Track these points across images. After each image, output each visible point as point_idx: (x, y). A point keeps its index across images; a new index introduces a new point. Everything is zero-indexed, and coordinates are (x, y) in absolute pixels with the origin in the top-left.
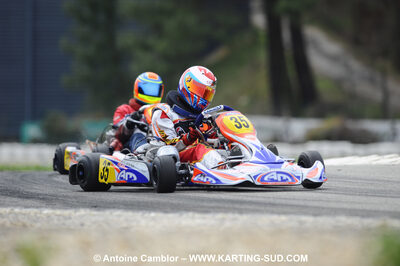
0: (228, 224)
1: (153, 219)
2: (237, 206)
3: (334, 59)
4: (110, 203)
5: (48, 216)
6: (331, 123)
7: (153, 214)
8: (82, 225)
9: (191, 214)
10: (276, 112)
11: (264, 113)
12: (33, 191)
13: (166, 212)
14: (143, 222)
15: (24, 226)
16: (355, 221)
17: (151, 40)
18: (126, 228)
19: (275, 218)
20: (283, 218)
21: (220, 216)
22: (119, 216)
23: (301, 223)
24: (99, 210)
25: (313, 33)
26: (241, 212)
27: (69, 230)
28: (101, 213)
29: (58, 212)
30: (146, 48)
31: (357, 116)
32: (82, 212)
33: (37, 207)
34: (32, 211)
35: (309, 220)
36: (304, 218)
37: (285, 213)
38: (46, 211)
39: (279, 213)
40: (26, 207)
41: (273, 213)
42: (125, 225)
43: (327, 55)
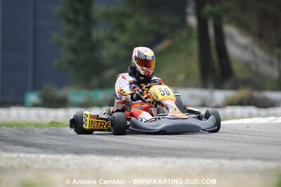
0: (169, 165)
1: (117, 162)
2: (176, 152)
3: (245, 48)
4: (87, 150)
5: (44, 159)
6: (242, 93)
7: (117, 158)
8: (68, 165)
9: (143, 158)
10: (204, 86)
11: (195, 86)
12: (33, 141)
13: (126, 156)
14: (110, 164)
15: (27, 167)
16: (259, 164)
17: (116, 35)
18: (99, 168)
19: (202, 161)
20: (208, 161)
21: (164, 159)
22: (93, 160)
23: (221, 165)
24: (79, 155)
25: (229, 30)
26: (179, 156)
27: (59, 170)
28: (81, 157)
29: (51, 156)
30: (113, 40)
31: (261, 88)
32: (68, 156)
33: (36, 153)
34: (33, 156)
35: (226, 163)
36: (223, 161)
37: (209, 158)
38: (43, 156)
39: (206, 158)
40: (29, 153)
41: (201, 157)
42: (97, 166)
43: (239, 45)
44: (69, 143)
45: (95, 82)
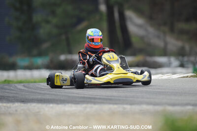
0: (88, 110)
1: (52, 107)
2: (93, 100)
3: (140, 26)
4: (31, 100)
6: (139, 58)
7: (51, 105)
8: (16, 111)
9: (70, 105)
13: (58, 104)
14: (47, 109)
16: (150, 108)
17: (50, 18)
18: (39, 112)
19: (111, 106)
20: (115, 106)
21: (84, 105)
22: (34, 106)
23: (124, 108)
24: (25, 103)
25: (129, 14)
26: (95, 103)
28: (26, 105)
29: (5, 105)
30: (48, 22)
31: (152, 55)
32: (17, 104)
35: (128, 107)
36: (125, 106)
37: (116, 104)
39: (114, 104)
41: (110, 104)
42: (37, 110)
43: (136, 25)
44: (17, 95)
45: (35, 52)
